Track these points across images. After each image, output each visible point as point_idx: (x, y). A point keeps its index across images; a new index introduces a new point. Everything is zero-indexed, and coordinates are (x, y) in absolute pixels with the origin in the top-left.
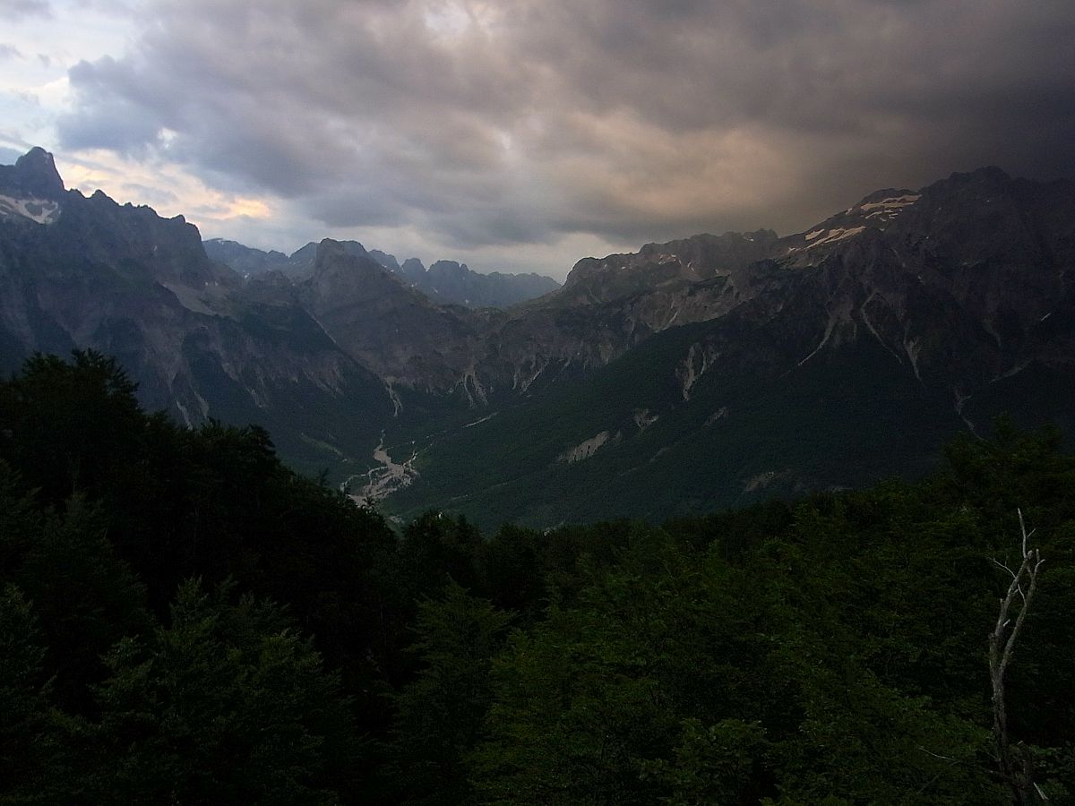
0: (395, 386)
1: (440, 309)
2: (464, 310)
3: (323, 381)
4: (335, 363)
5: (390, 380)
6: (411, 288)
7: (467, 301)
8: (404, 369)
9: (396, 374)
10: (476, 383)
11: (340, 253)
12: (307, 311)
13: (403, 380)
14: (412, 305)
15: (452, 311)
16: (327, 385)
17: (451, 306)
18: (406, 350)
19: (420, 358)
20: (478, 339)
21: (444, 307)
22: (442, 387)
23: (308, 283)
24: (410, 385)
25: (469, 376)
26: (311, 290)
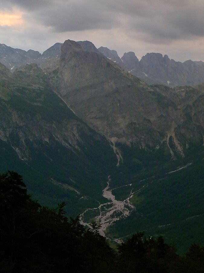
0: (118, 144)
1: (149, 88)
2: (167, 88)
3: (66, 141)
4: (75, 128)
5: (113, 140)
6: (128, 73)
7: (168, 82)
8: (124, 132)
9: (118, 136)
10: (176, 142)
11: (77, 50)
12: (55, 92)
13: (123, 140)
14: (129, 86)
15: (157, 89)
16: (69, 143)
17: (156, 86)
18: (124, 118)
19: (135, 123)
20: (176, 109)
21: (151, 86)
22: (151, 144)
23: (55, 72)
24: (128, 143)
25: (171, 137)
26: (57, 77)
